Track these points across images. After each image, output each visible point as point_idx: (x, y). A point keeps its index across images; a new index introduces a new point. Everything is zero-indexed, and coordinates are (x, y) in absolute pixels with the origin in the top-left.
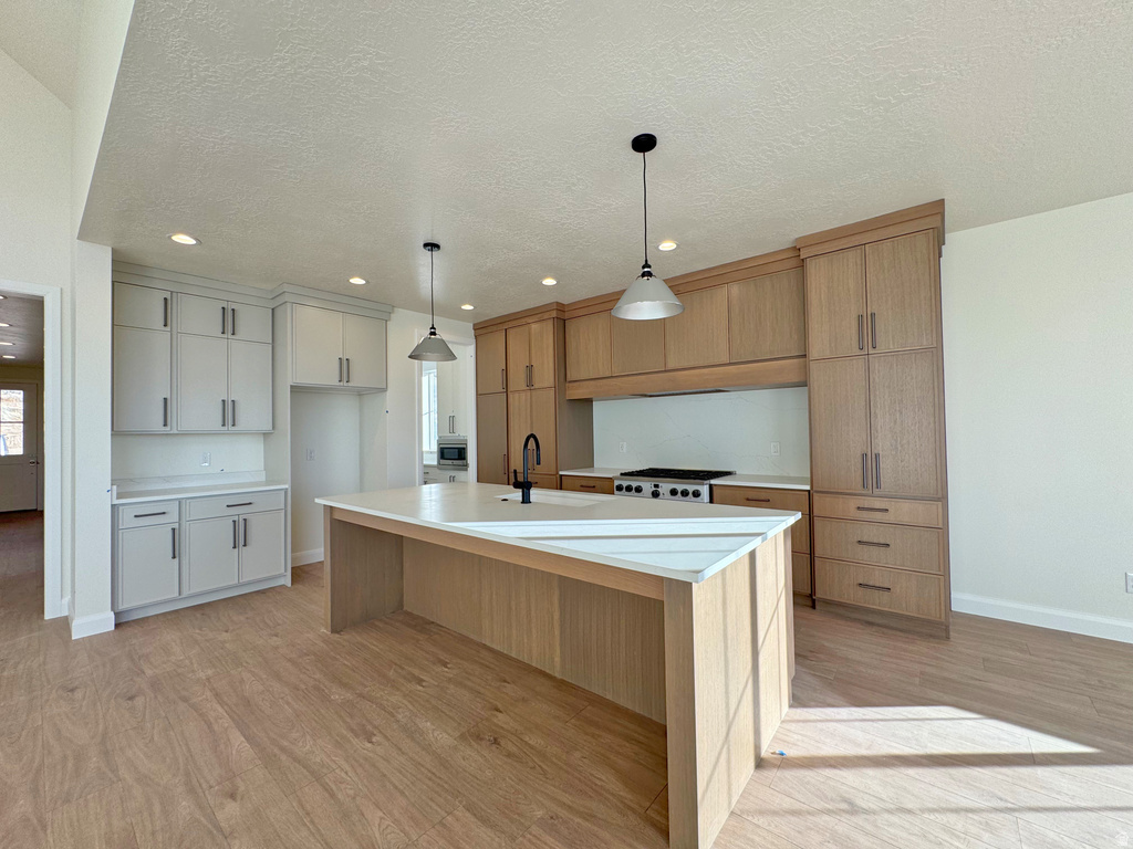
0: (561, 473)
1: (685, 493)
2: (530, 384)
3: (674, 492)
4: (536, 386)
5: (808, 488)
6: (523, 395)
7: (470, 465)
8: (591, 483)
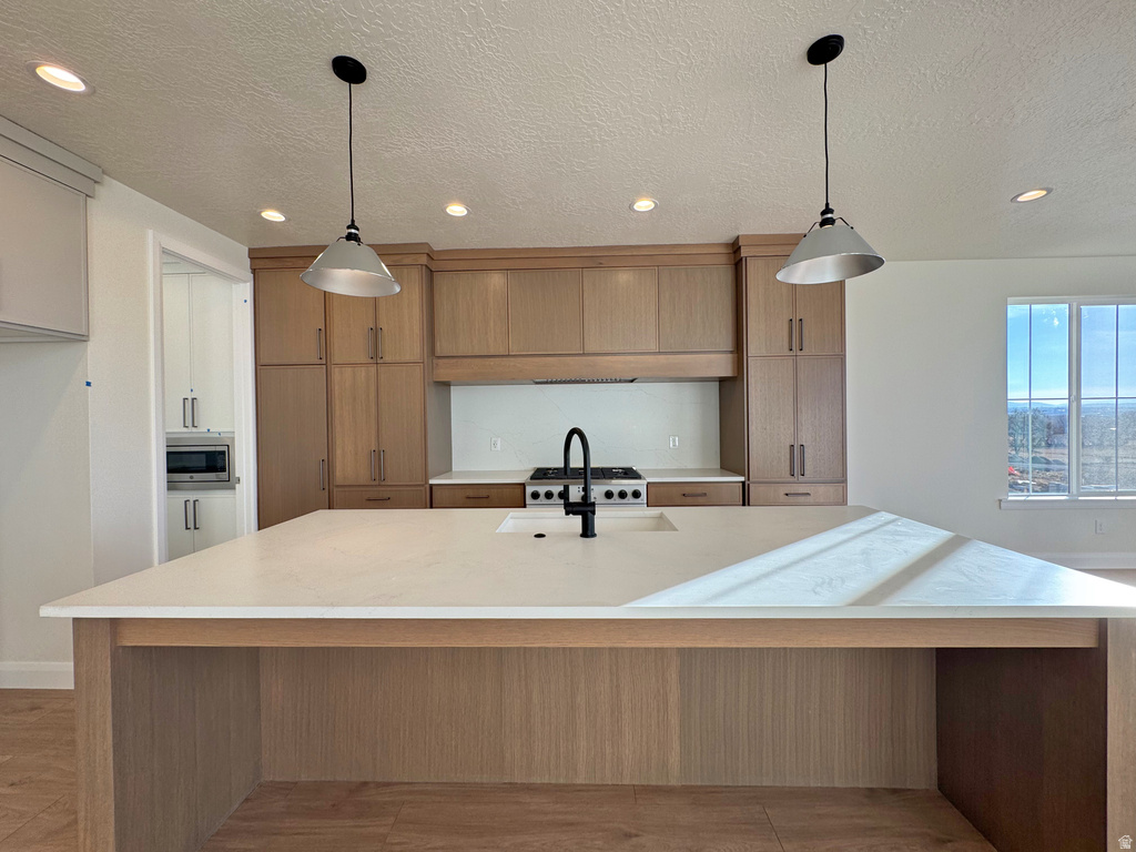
0: (431, 482)
1: (622, 495)
2: (376, 356)
3: (609, 495)
4: (387, 358)
5: (742, 479)
6: (362, 372)
7: (243, 480)
8: (483, 493)
